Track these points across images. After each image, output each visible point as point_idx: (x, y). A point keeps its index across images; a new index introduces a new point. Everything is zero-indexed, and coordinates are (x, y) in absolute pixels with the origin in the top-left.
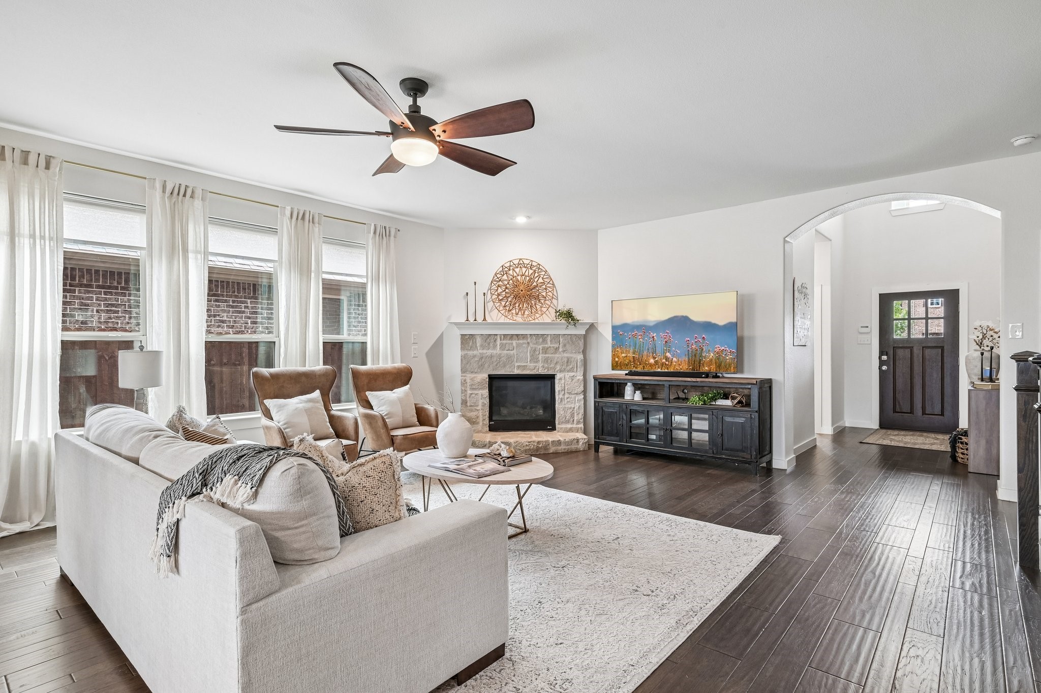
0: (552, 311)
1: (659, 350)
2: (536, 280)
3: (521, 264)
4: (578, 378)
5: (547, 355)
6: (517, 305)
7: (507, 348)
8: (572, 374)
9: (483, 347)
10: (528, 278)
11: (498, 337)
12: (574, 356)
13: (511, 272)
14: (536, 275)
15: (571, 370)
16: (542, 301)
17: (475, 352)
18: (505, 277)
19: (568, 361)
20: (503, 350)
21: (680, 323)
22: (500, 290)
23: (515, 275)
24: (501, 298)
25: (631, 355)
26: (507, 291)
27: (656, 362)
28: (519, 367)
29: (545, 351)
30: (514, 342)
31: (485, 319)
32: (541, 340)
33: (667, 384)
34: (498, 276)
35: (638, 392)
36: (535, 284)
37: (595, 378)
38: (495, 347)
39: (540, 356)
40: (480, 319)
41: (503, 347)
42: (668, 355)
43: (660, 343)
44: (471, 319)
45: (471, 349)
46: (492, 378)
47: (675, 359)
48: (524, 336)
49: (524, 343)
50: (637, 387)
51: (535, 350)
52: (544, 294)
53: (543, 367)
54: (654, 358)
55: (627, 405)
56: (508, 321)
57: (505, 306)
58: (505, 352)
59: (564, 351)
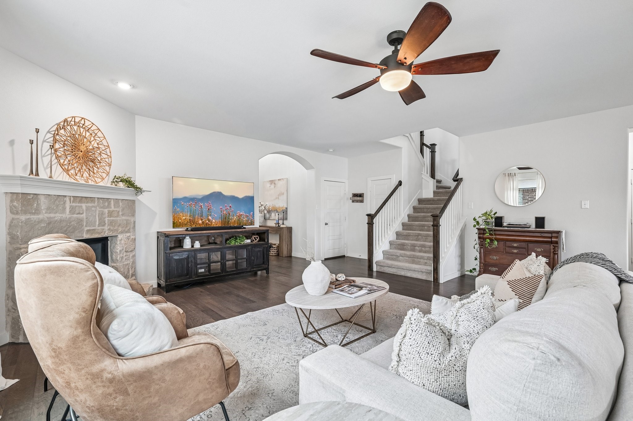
1: (204, 214)
4: (132, 237)
5: (112, 218)
7: (77, 212)
8: (129, 235)
9: (49, 210)
11: (67, 199)
12: (129, 218)
13: (69, 128)
16: (98, 166)
17: (41, 216)
18: (63, 132)
20: (73, 214)
21: (217, 196)
25: (188, 218)
27: (203, 222)
28: (88, 231)
29: (110, 214)
30: (84, 206)
32: (106, 204)
38: (64, 210)
39: (106, 219)
41: (72, 210)
42: (210, 217)
43: (205, 210)
47: (214, 221)
48: (92, 199)
49: (93, 207)
51: (102, 214)
53: (109, 229)
54: (202, 220)
58: (75, 216)
59: (122, 215)
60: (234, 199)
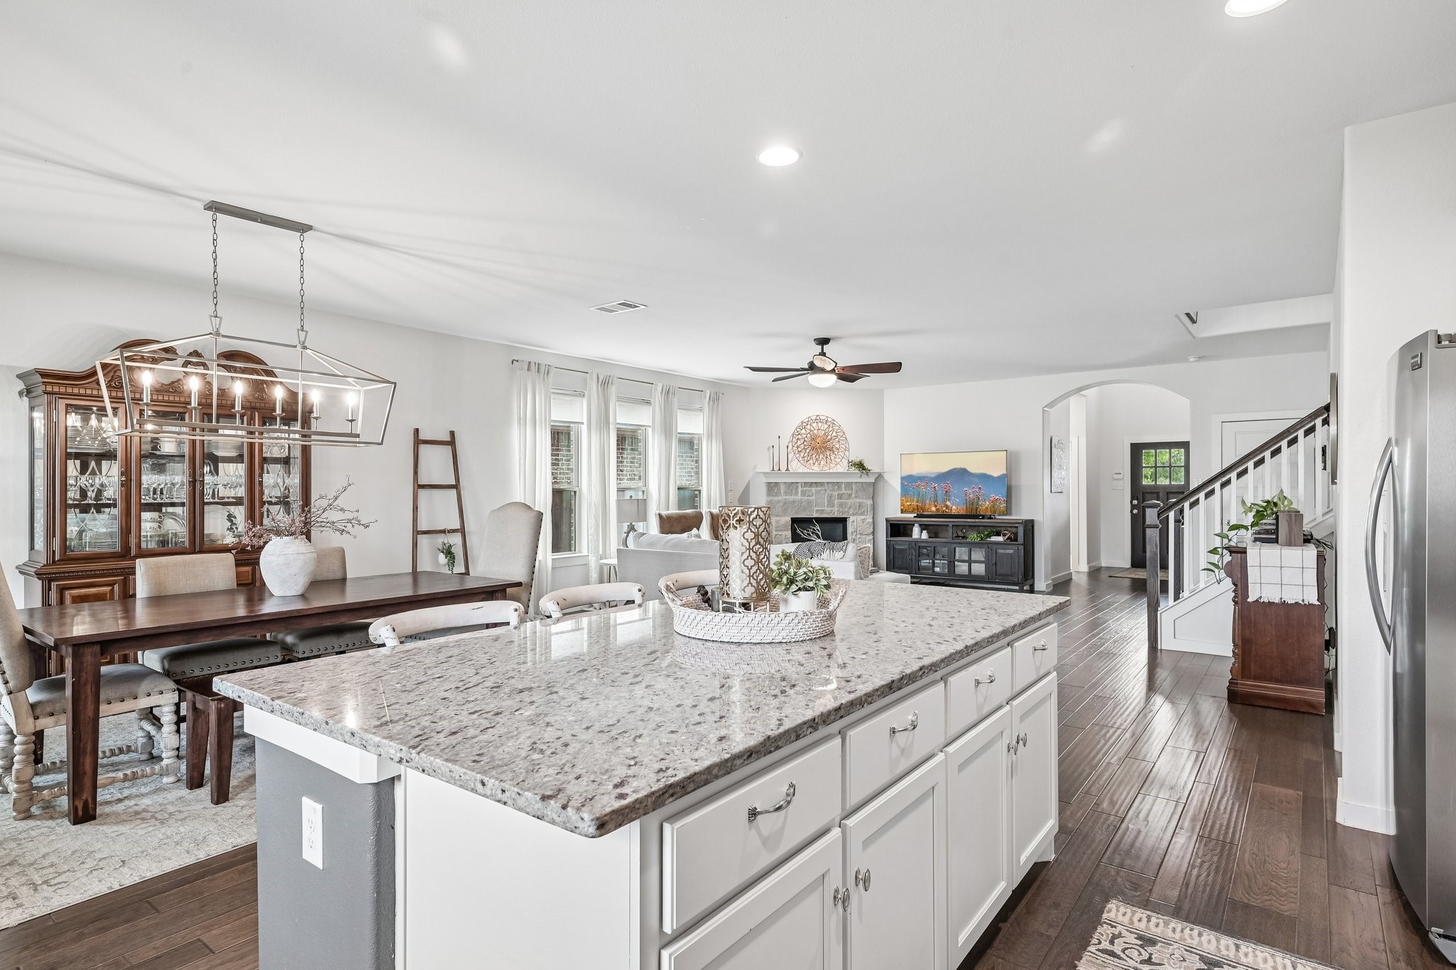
0: (845, 462)
1: (940, 499)
2: (830, 433)
3: (818, 420)
4: (868, 520)
5: (842, 501)
6: (814, 456)
7: (807, 495)
8: (863, 517)
9: (786, 493)
10: (823, 432)
11: (800, 484)
12: (865, 501)
13: (809, 427)
14: (831, 429)
15: (862, 514)
16: (836, 453)
17: (779, 498)
18: (803, 431)
19: (860, 506)
20: (804, 496)
21: (960, 475)
22: (799, 443)
23: (812, 429)
24: (800, 449)
25: (915, 503)
26: (805, 443)
27: (937, 510)
28: (817, 511)
29: (840, 496)
30: (813, 490)
31: (787, 470)
32: (836, 487)
33: (950, 525)
34: (798, 430)
35: (925, 532)
36: (829, 437)
37: (887, 520)
38: (797, 493)
39: (836, 502)
40: (783, 469)
41: (803, 493)
42: (948, 503)
43: (940, 493)
44: (776, 469)
45: (777, 495)
46: (794, 521)
47: (954, 507)
48: (822, 484)
49: (822, 490)
50: (924, 527)
51: (831, 497)
52: (837, 446)
53: (838, 511)
54: (936, 506)
55: (916, 542)
56: (806, 470)
57: (803, 457)
58: (806, 498)
59: (856, 497)
60: (985, 478)
